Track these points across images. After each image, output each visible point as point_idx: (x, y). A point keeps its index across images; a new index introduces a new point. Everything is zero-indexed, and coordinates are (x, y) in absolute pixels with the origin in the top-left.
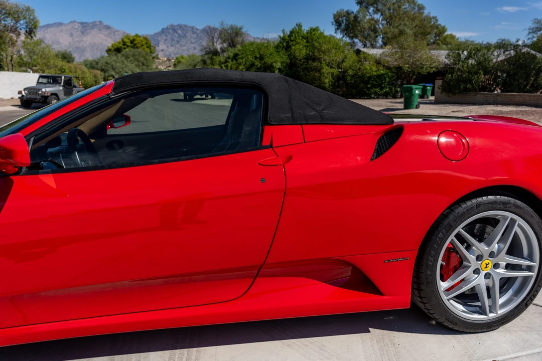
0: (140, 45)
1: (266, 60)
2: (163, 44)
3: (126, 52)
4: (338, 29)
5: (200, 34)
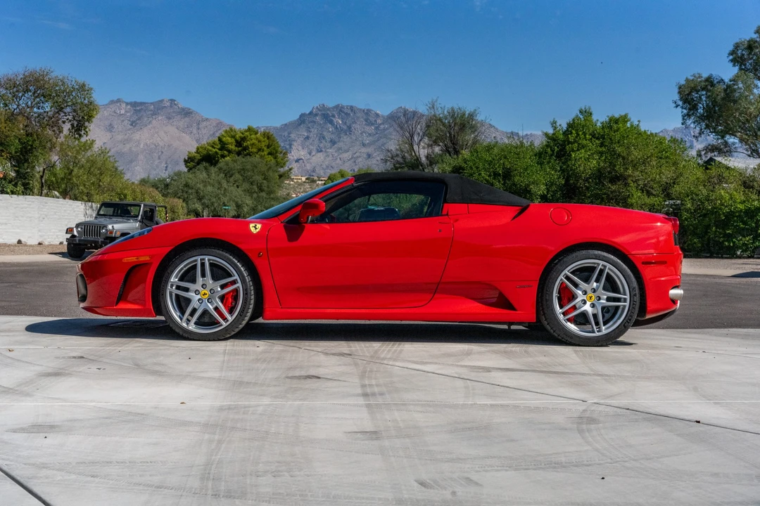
0: (255, 150)
1: (517, 179)
2: (300, 148)
3: (227, 164)
4: (689, 115)
5: (382, 127)
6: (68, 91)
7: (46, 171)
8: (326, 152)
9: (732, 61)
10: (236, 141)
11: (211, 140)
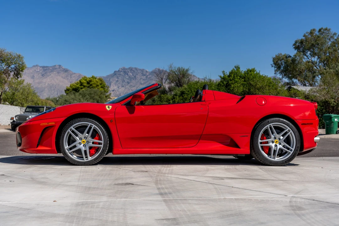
3: (83, 91)
4: (277, 71)
5: (149, 76)
6: (13, 58)
7: (3, 94)
8: (125, 87)
9: (294, 48)
10: (87, 82)
11: (76, 82)
